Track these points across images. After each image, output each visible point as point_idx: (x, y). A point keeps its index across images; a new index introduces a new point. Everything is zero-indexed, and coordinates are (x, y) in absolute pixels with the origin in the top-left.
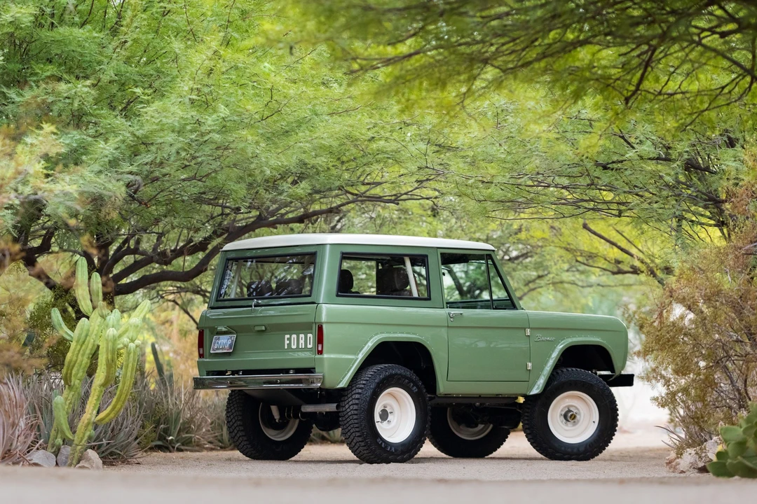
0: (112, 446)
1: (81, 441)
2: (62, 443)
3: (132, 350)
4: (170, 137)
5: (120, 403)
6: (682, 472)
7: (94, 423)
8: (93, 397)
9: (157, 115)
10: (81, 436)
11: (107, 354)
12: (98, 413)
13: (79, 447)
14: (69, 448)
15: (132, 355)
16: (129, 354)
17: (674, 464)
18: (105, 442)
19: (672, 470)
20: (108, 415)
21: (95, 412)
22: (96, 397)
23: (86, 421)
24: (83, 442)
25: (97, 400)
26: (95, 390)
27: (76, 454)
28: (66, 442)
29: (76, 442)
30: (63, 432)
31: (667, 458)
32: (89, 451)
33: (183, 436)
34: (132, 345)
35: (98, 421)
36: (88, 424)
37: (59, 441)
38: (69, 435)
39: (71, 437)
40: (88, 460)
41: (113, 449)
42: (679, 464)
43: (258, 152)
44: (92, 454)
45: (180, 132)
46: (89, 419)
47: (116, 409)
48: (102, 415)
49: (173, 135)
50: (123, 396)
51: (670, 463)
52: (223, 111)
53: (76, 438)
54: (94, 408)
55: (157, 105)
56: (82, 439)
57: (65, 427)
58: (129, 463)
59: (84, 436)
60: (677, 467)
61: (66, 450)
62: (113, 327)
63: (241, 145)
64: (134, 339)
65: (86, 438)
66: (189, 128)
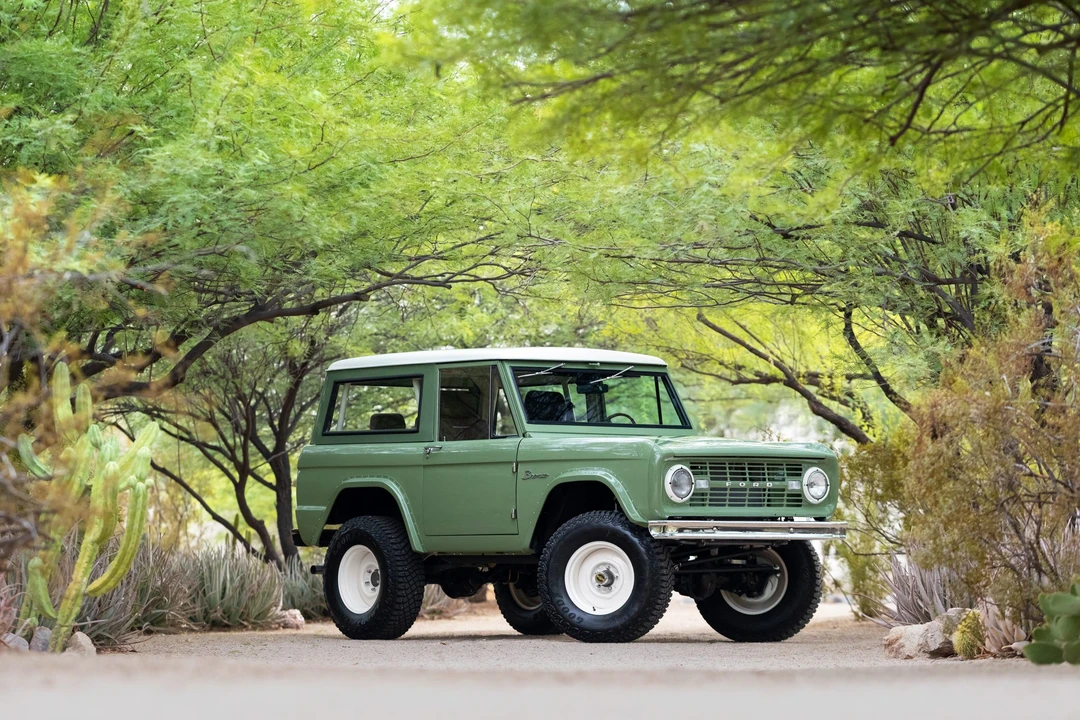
0: (99, 628)
1: (67, 621)
2: (37, 623)
3: (141, 493)
4: (187, 194)
5: (123, 567)
6: (909, 657)
7: (85, 595)
8: (83, 558)
9: (169, 163)
10: (67, 613)
11: (106, 498)
12: (91, 581)
13: (65, 629)
14: (47, 631)
15: (141, 499)
16: (136, 497)
17: (896, 646)
18: (89, 622)
19: (893, 654)
20: (105, 583)
21: (85, 580)
22: (86, 559)
23: (74, 593)
24: (70, 621)
25: (89, 562)
26: (86, 548)
27: (60, 639)
28: (45, 621)
29: (59, 622)
30: (41, 607)
31: (886, 638)
32: (79, 634)
33: (153, 612)
34: (141, 486)
35: (92, 592)
36: (77, 596)
37: (33, 620)
38: (50, 611)
39: (53, 615)
40: (78, 647)
41: (100, 632)
42: (903, 646)
43: (307, 214)
44: (82, 638)
45: (199, 186)
46: (79, 590)
47: (117, 576)
48: (97, 583)
49: (189, 190)
50: (128, 557)
51: (889, 645)
52: (260, 158)
53: (59, 617)
54: (85, 573)
55: (169, 148)
56: (68, 617)
57: (45, 600)
58: (121, 651)
59: (71, 613)
60: (901, 650)
61: (43, 634)
62: (111, 460)
63: (284, 206)
64: (143, 476)
65: (73, 616)
66: (212, 180)
